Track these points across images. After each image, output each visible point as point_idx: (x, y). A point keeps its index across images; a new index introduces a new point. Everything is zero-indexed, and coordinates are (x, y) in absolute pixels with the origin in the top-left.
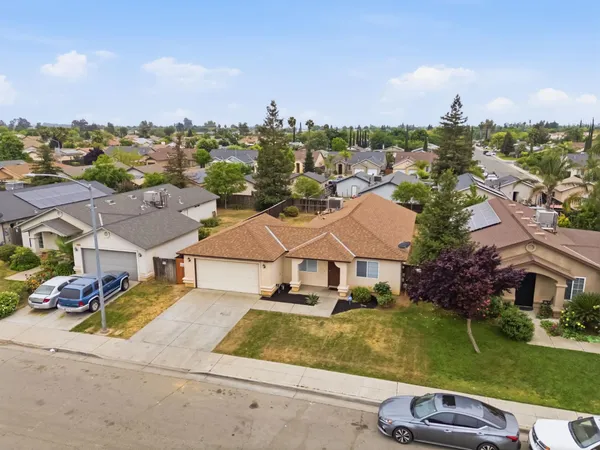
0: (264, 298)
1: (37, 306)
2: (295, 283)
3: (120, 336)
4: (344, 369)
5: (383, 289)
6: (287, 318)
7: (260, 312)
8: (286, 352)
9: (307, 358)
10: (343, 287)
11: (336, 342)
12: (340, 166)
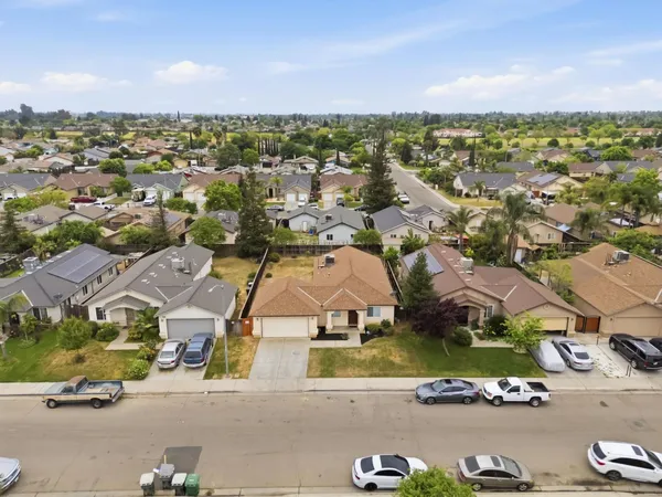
0: (312, 339)
1: (166, 367)
2: (330, 326)
3: (240, 377)
4: (386, 376)
5: (386, 324)
6: (337, 351)
7: (317, 349)
8: (350, 371)
9: (362, 373)
10: (361, 325)
11: (373, 362)
12: (271, 191)
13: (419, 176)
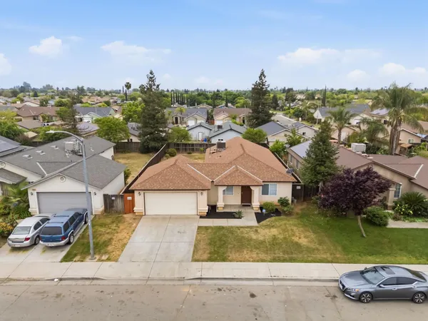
0: (201, 217)
2: (220, 204)
4: (292, 260)
6: (230, 230)
7: (207, 228)
8: (246, 254)
9: (262, 256)
10: (256, 203)
11: (274, 242)
12: (176, 119)
13: (286, 115)
